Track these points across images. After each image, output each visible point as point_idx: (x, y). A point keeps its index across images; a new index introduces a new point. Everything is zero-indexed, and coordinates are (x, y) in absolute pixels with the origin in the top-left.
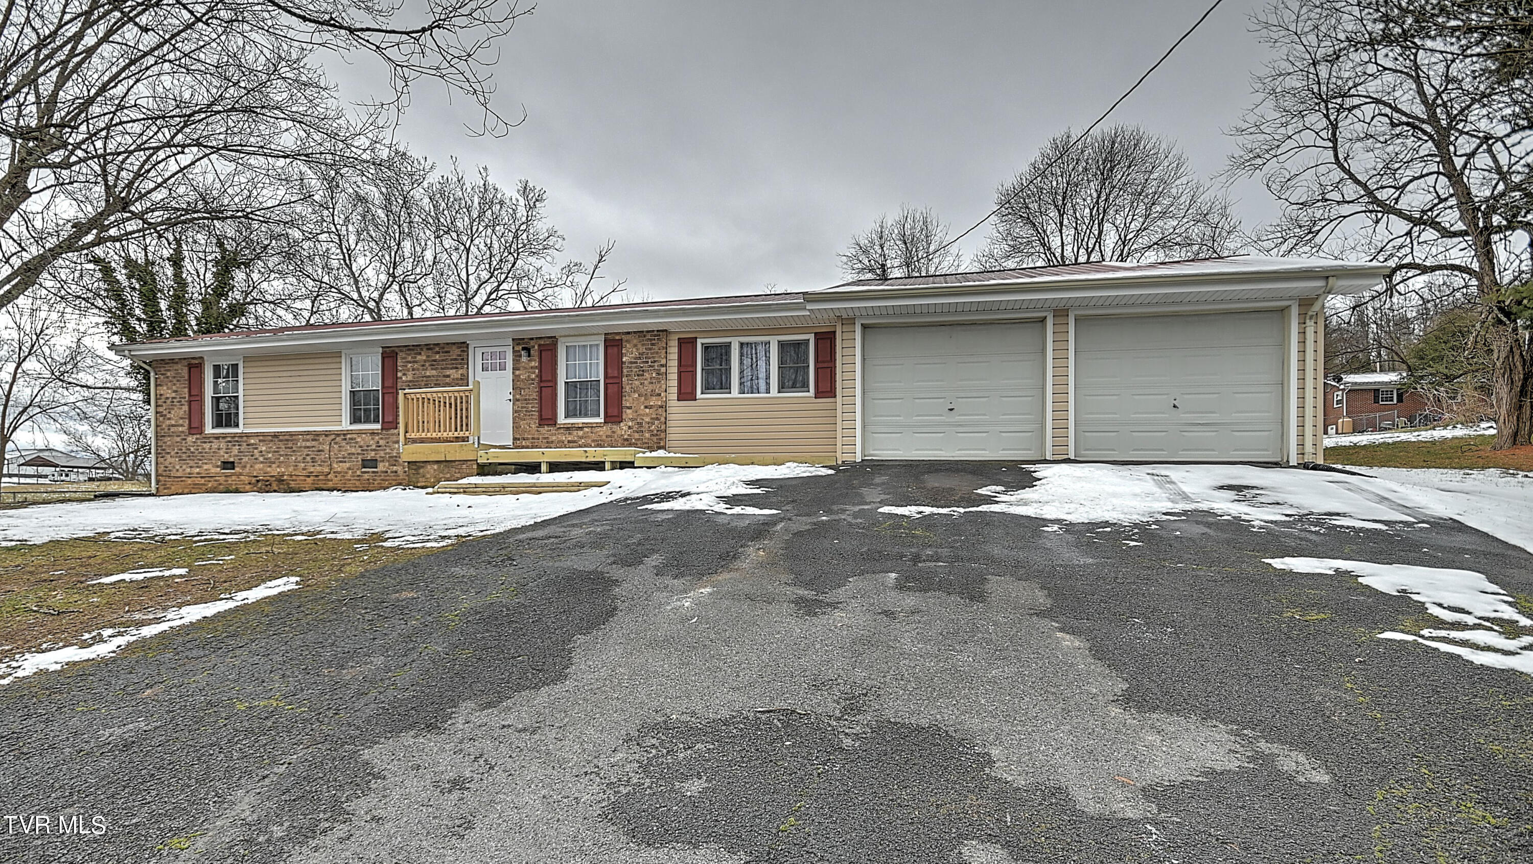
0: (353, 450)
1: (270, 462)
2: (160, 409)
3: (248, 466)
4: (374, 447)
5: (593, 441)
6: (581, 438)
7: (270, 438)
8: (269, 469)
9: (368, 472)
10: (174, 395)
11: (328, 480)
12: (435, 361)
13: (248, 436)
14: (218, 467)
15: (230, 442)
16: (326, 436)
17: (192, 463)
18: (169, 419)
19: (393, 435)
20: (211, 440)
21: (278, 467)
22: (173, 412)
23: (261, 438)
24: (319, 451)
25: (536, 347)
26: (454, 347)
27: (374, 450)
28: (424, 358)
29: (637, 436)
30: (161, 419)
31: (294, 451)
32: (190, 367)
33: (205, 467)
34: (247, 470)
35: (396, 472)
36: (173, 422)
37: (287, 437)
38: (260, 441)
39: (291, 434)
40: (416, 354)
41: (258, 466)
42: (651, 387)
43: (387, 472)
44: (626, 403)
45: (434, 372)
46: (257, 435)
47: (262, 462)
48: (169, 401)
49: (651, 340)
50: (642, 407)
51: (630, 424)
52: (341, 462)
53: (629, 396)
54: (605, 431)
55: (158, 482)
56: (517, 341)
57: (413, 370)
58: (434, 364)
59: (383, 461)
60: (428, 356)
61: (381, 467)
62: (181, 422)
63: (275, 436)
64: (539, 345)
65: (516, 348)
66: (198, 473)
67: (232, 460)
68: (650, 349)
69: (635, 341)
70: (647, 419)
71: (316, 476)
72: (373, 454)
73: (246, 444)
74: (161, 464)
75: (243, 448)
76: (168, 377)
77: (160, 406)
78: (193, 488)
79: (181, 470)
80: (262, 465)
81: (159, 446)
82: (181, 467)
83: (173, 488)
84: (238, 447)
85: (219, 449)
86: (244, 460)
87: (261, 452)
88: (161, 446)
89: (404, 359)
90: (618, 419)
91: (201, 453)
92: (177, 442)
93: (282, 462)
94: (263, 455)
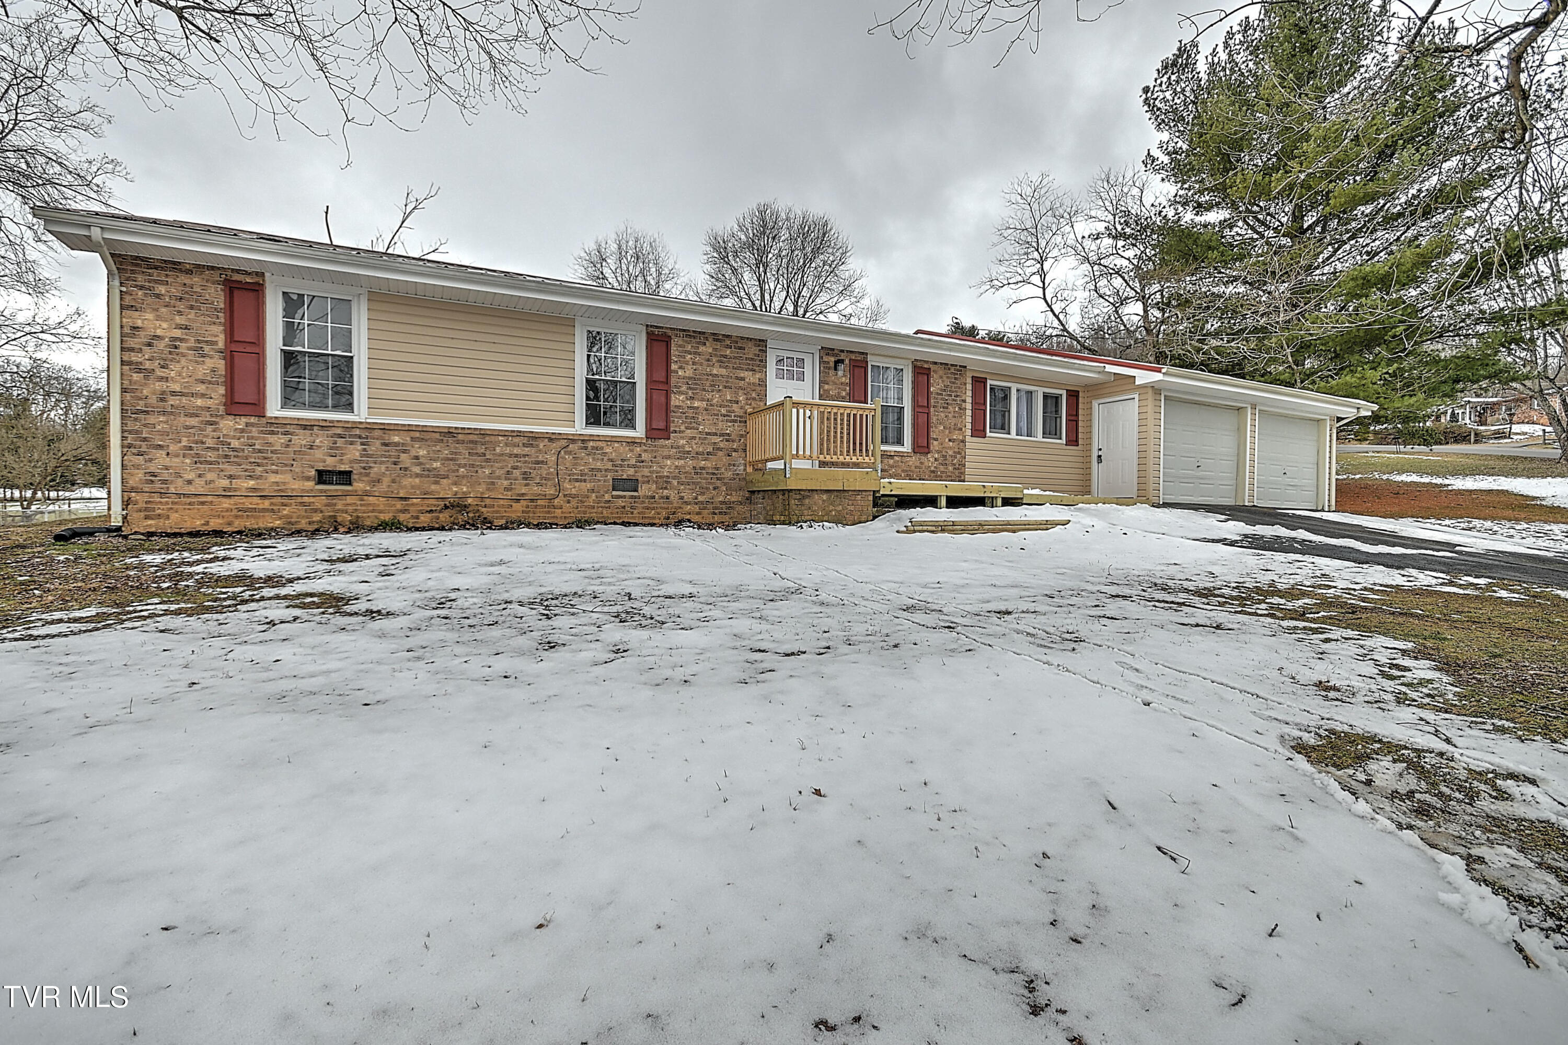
0: (599, 464)
1: (437, 476)
2: (135, 357)
3: (386, 481)
4: (633, 462)
5: (903, 471)
6: (892, 467)
7: (437, 436)
8: (433, 487)
9: (624, 497)
10: (178, 333)
11: (554, 507)
12: (725, 356)
13: (385, 429)
14: (308, 479)
15: (336, 435)
16: (550, 440)
17: (232, 469)
19: (663, 447)
20: (288, 428)
21: (455, 484)
22: (175, 367)
23: (417, 435)
24: (538, 463)
25: (847, 362)
26: (750, 344)
27: (634, 466)
28: (710, 350)
29: (942, 468)
31: (488, 460)
33: (273, 478)
34: (383, 487)
35: (667, 498)
36: (176, 387)
37: (474, 438)
38: (413, 439)
39: (483, 433)
40: (699, 343)
41: (407, 482)
42: (953, 421)
43: (654, 497)
44: (933, 435)
45: (723, 371)
46: (409, 429)
47: (417, 475)
48: (161, 345)
49: (954, 374)
50: (947, 440)
51: (936, 456)
52: (577, 480)
53: (936, 427)
54: (914, 461)
55: (126, 504)
57: (694, 363)
58: (723, 360)
59: (648, 482)
60: (715, 349)
61: (644, 490)
62: (201, 388)
63: (450, 433)
64: (850, 360)
65: (825, 359)
66: (254, 489)
67: (344, 467)
68: (954, 383)
69: (941, 373)
70: (951, 453)
71: (532, 500)
72: (631, 471)
73: (378, 443)
74: (137, 467)
75: (372, 450)
76: (158, 296)
77: (132, 350)
78: (237, 517)
79: (199, 482)
80: (417, 480)
81: (130, 432)
82: (200, 476)
83: (174, 516)
84: (360, 447)
85: (311, 447)
86: (376, 470)
87: (417, 458)
88: (137, 432)
89: (680, 346)
90: (926, 450)
91: (260, 451)
92: (187, 427)
93: (463, 477)
94: (421, 464)
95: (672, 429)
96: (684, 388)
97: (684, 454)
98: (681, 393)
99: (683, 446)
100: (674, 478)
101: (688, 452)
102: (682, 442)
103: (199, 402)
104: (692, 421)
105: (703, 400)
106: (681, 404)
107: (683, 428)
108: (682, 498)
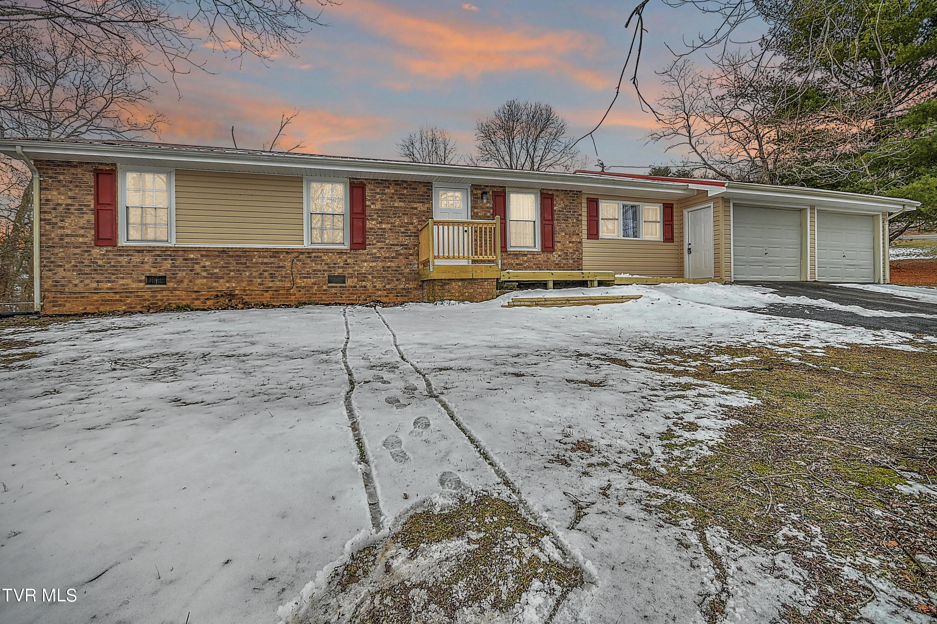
0: (319, 267)
1: (216, 278)
2: (48, 217)
3: (186, 281)
4: (341, 265)
5: (534, 264)
6: (526, 262)
7: (216, 253)
8: (214, 284)
9: (336, 287)
10: (69, 201)
11: (290, 294)
12: (403, 195)
13: (186, 250)
14: (141, 281)
15: (159, 256)
16: (287, 253)
17: (98, 278)
18: (63, 228)
19: (361, 254)
20: (130, 252)
21: (228, 282)
22: (68, 221)
23: (204, 253)
24: (279, 267)
25: (491, 193)
26: (420, 186)
27: (342, 267)
28: (393, 191)
29: (564, 261)
30: (48, 227)
31: (248, 267)
32: (98, 173)
33: (121, 282)
34: (184, 285)
35: (365, 287)
36: (69, 232)
37: (240, 253)
38: (202, 256)
39: (244, 251)
40: (385, 187)
41: (198, 281)
42: (572, 229)
43: (356, 287)
44: (557, 239)
45: (402, 204)
46: (199, 250)
47: (205, 277)
48: (61, 209)
49: (572, 197)
50: (568, 242)
51: (560, 253)
52: (305, 277)
53: (559, 234)
54: (543, 257)
55: (43, 298)
56: (475, 187)
57: (382, 200)
58: (401, 198)
59: (352, 277)
60: (396, 191)
61: (349, 282)
62: (82, 232)
63: (224, 251)
64: (493, 192)
65: (475, 192)
66: (111, 288)
67: (162, 274)
68: (572, 203)
69: (562, 197)
70: (571, 251)
71: (276, 291)
72: (340, 271)
73: (181, 258)
74: (49, 278)
75: (178, 263)
76: (59, 181)
77: (45, 212)
78: (101, 305)
79: (81, 285)
80: (205, 280)
81: (45, 258)
82: (81, 282)
83: (68, 305)
84: (170, 262)
85: (142, 263)
86: (180, 275)
87: (204, 267)
88: (49, 258)
89: (372, 190)
90: (552, 250)
91: (114, 266)
92: (75, 254)
93: (233, 277)
94: (206, 271)
95: (367, 243)
96: (375, 216)
97: (375, 258)
98: (373, 220)
99: (375, 254)
100: (369, 274)
101: (379, 257)
102: (374, 251)
103: (81, 240)
104: (381, 237)
105: (388, 223)
106: (373, 227)
107: (375, 242)
108: (375, 287)
